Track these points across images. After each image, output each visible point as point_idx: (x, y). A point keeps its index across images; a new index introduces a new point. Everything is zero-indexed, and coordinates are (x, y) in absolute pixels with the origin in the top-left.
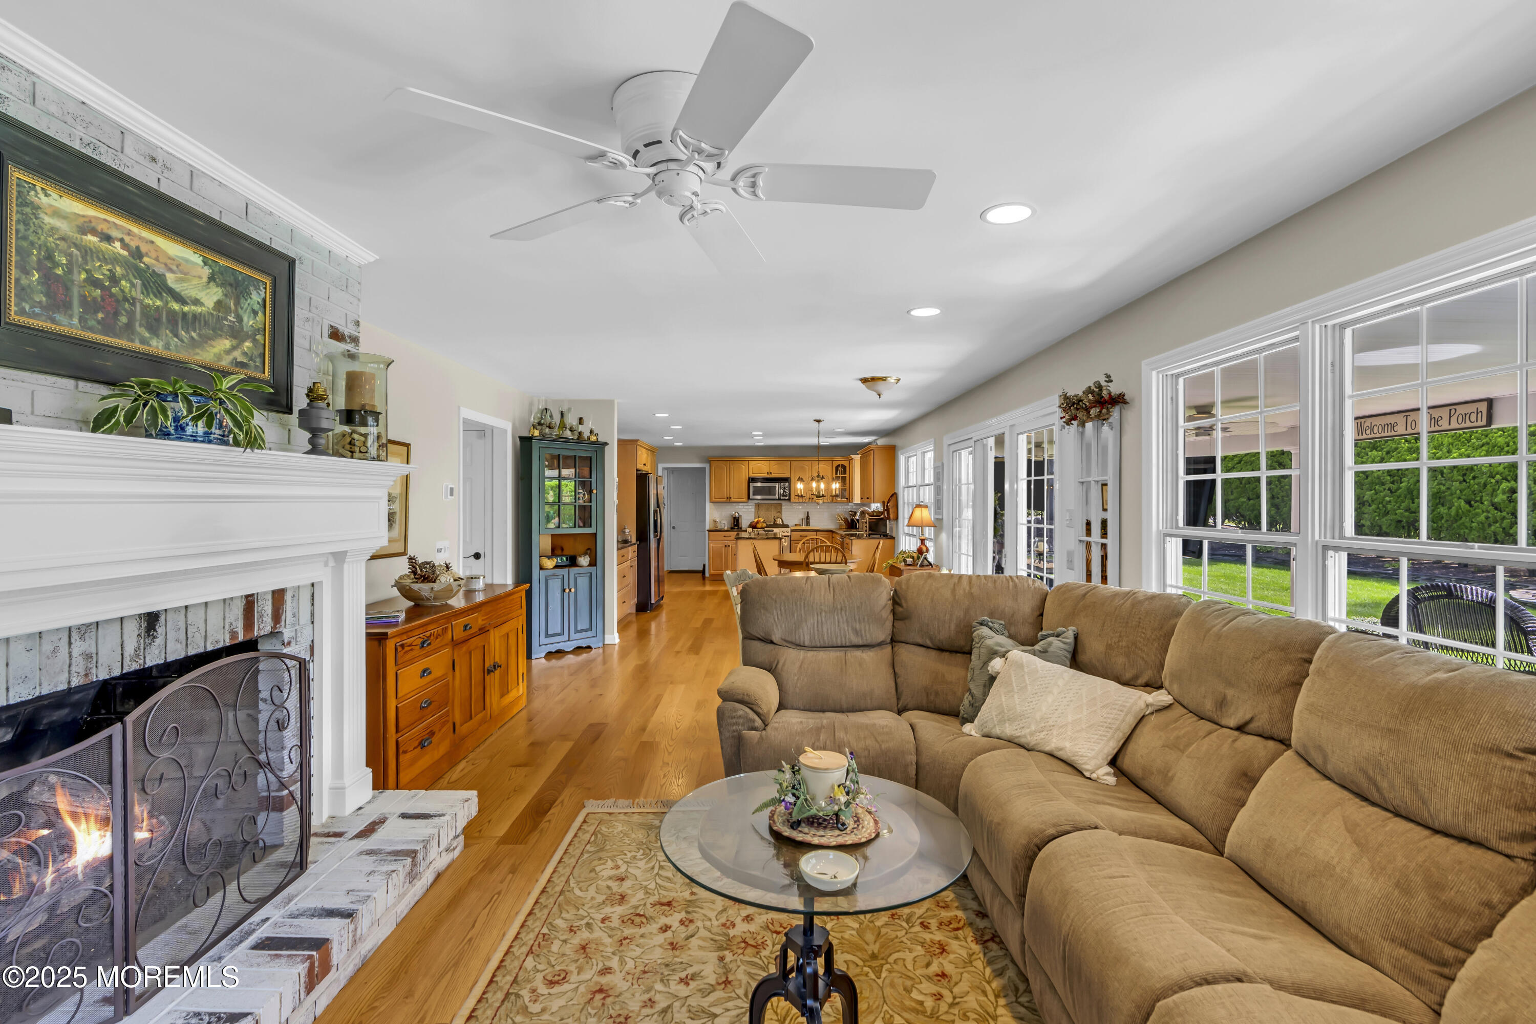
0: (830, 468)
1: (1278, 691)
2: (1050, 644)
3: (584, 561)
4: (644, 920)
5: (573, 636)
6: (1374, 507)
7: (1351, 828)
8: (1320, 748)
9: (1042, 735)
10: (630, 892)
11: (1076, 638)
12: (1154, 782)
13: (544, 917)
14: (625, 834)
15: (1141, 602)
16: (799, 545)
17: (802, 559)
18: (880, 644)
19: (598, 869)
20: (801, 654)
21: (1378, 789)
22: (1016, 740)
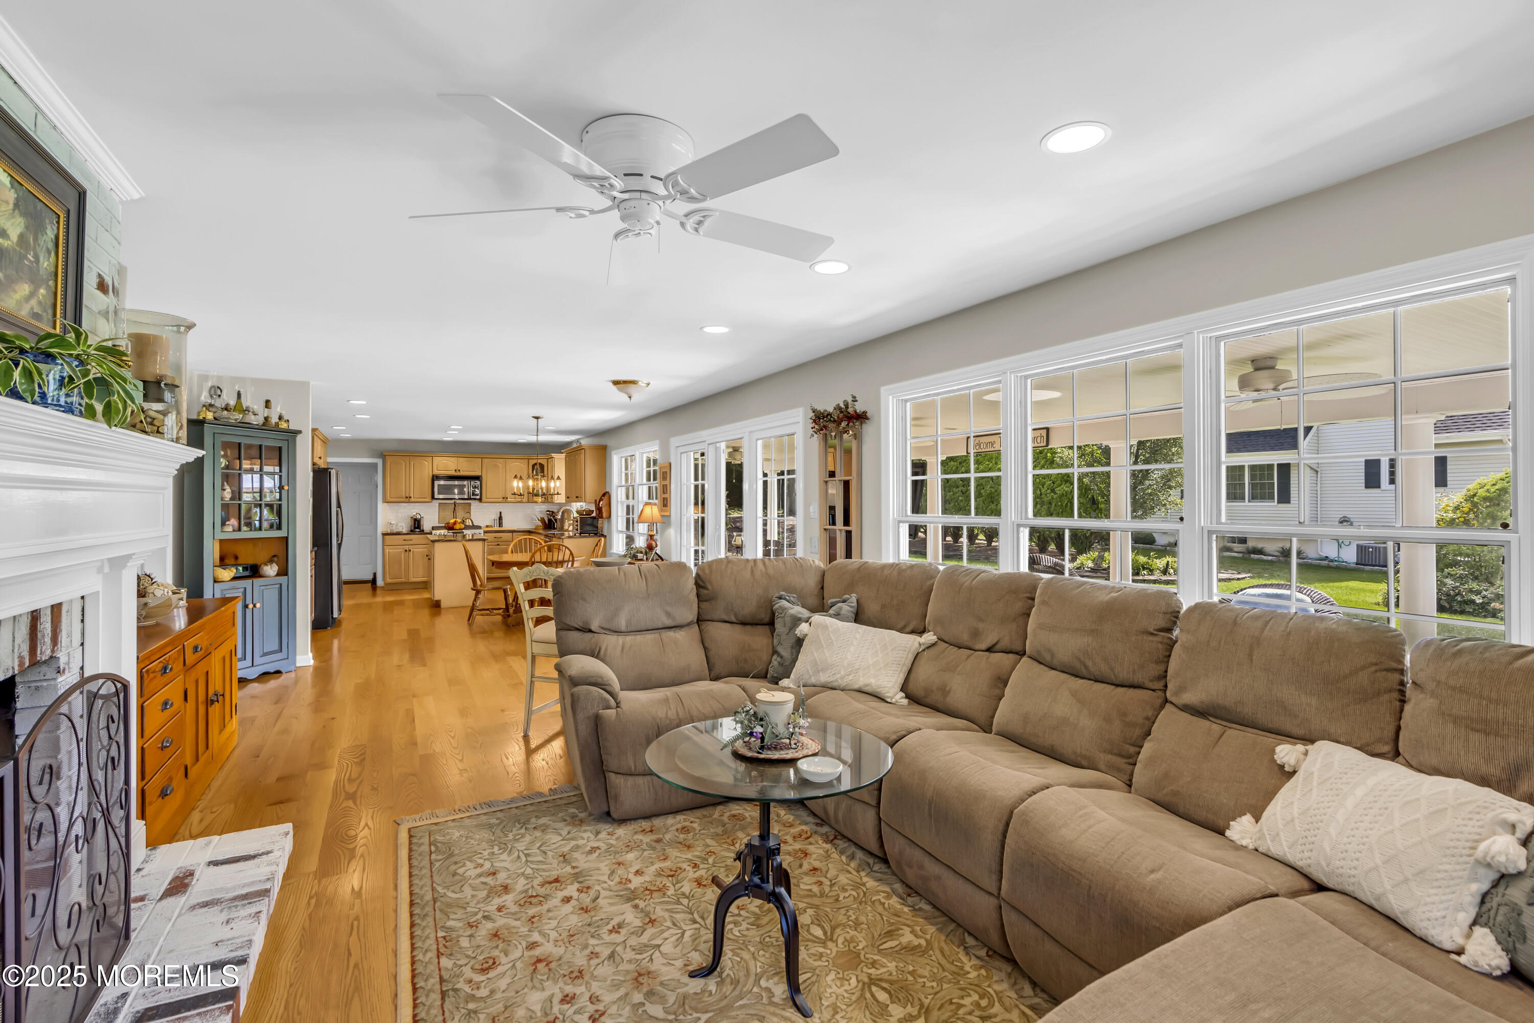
0: (526, 466)
1: (1014, 620)
2: (841, 608)
3: (271, 570)
4: (542, 899)
5: (257, 660)
6: (952, 504)
7: (1074, 694)
8: (1049, 651)
9: (850, 677)
10: (509, 881)
11: (858, 601)
12: (935, 698)
13: (432, 923)
14: (467, 838)
15: (904, 570)
16: (511, 546)
17: (528, 560)
18: (689, 624)
19: (461, 871)
20: (620, 639)
21: (1086, 667)
22: (829, 685)
